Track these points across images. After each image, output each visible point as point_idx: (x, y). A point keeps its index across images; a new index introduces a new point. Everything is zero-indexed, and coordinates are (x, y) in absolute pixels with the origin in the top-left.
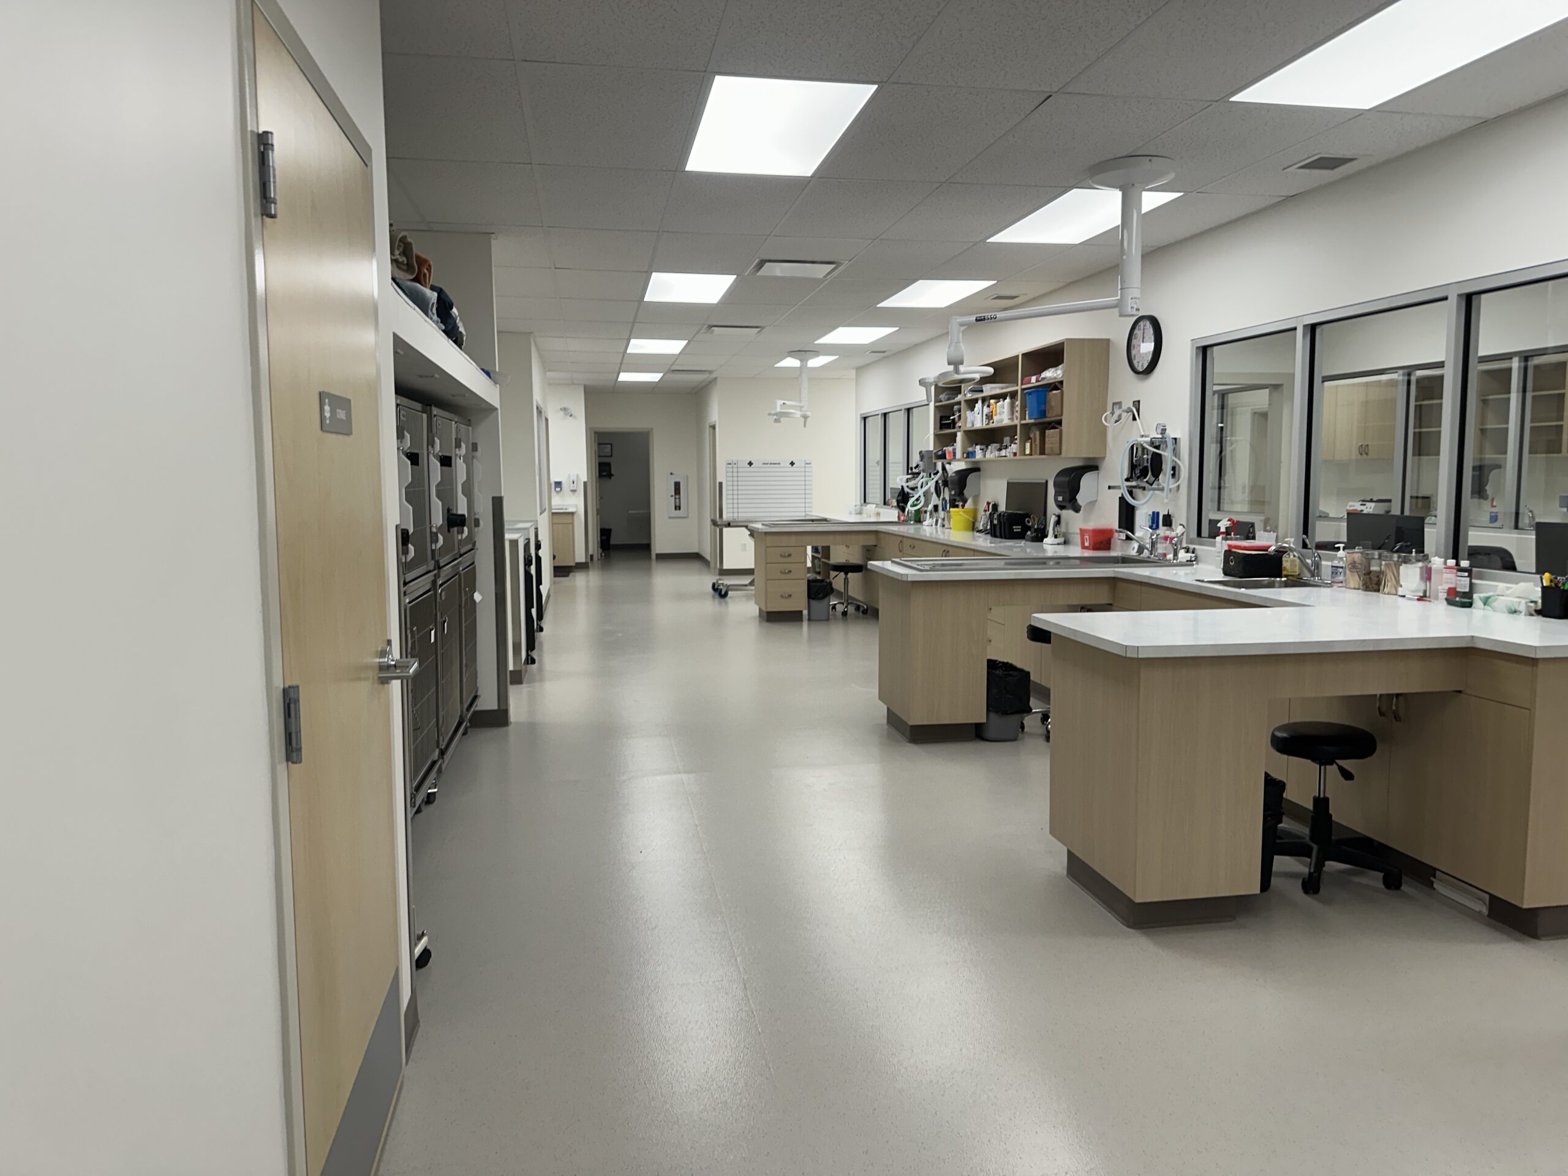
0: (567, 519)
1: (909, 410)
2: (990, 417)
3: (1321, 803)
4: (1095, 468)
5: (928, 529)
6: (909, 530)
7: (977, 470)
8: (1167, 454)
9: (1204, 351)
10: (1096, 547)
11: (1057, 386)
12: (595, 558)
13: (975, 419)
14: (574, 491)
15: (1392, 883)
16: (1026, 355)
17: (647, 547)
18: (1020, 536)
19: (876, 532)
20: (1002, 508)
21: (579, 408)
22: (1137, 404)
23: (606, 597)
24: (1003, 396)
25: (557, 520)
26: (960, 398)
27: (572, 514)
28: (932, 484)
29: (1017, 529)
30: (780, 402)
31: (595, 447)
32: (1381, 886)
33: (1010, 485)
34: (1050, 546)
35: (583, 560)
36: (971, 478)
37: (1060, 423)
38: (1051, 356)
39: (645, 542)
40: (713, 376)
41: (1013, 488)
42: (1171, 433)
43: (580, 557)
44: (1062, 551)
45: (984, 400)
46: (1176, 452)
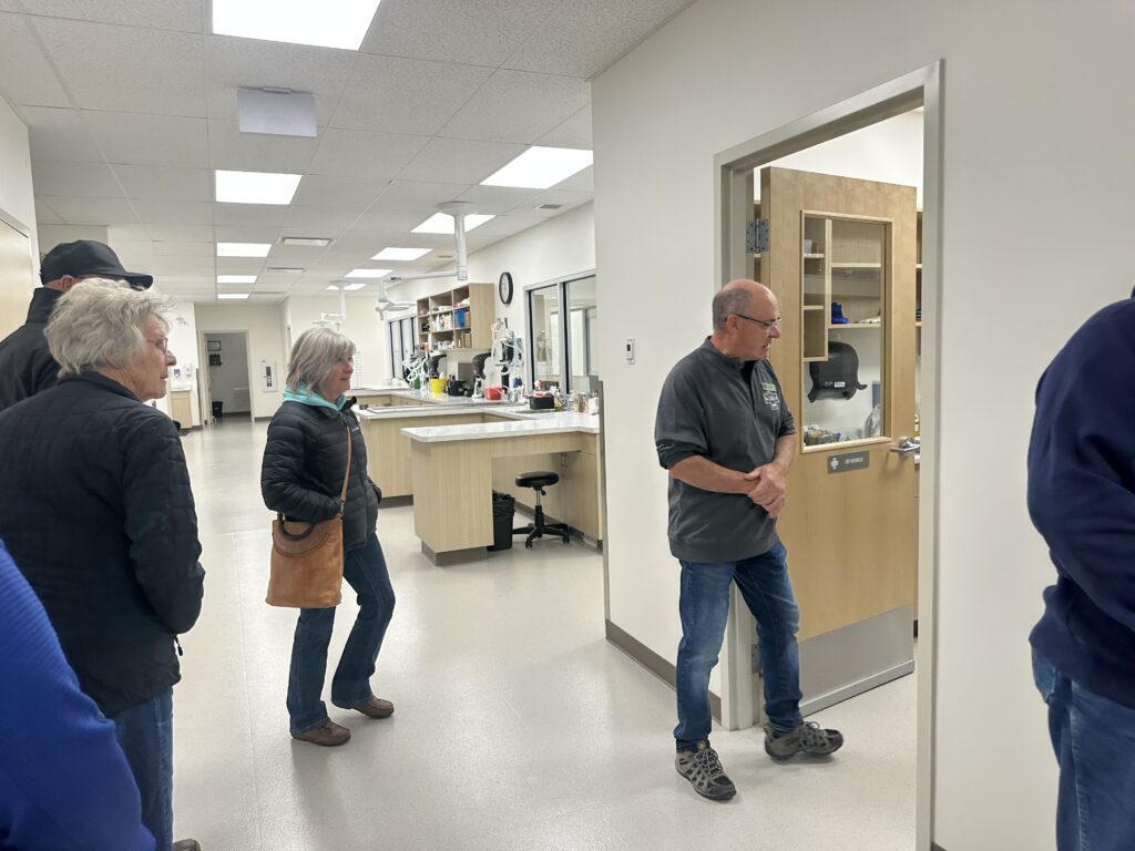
0: (185, 395)
1: (401, 321)
2: (443, 325)
3: (539, 508)
4: (489, 355)
5: (423, 392)
6: (412, 394)
7: (445, 356)
8: (515, 347)
9: (530, 292)
10: (492, 398)
11: (467, 309)
12: (209, 422)
13: (436, 326)
14: (189, 376)
15: (566, 540)
16: (455, 291)
17: (247, 414)
18: (462, 394)
19: (390, 395)
20: (457, 379)
21: (190, 317)
22: (506, 319)
23: (218, 447)
24: (447, 313)
25: (175, 396)
26: (429, 313)
27: (188, 392)
28: (422, 364)
29: (461, 390)
30: (323, 315)
31: (205, 344)
32: (562, 542)
33: (460, 365)
34: (475, 398)
35: (198, 424)
36: (441, 361)
37: (470, 330)
38: (463, 293)
39: (247, 410)
40: (285, 296)
41: (461, 366)
42: (517, 336)
43: (196, 422)
44: (481, 401)
45: (441, 315)
46: (520, 346)
